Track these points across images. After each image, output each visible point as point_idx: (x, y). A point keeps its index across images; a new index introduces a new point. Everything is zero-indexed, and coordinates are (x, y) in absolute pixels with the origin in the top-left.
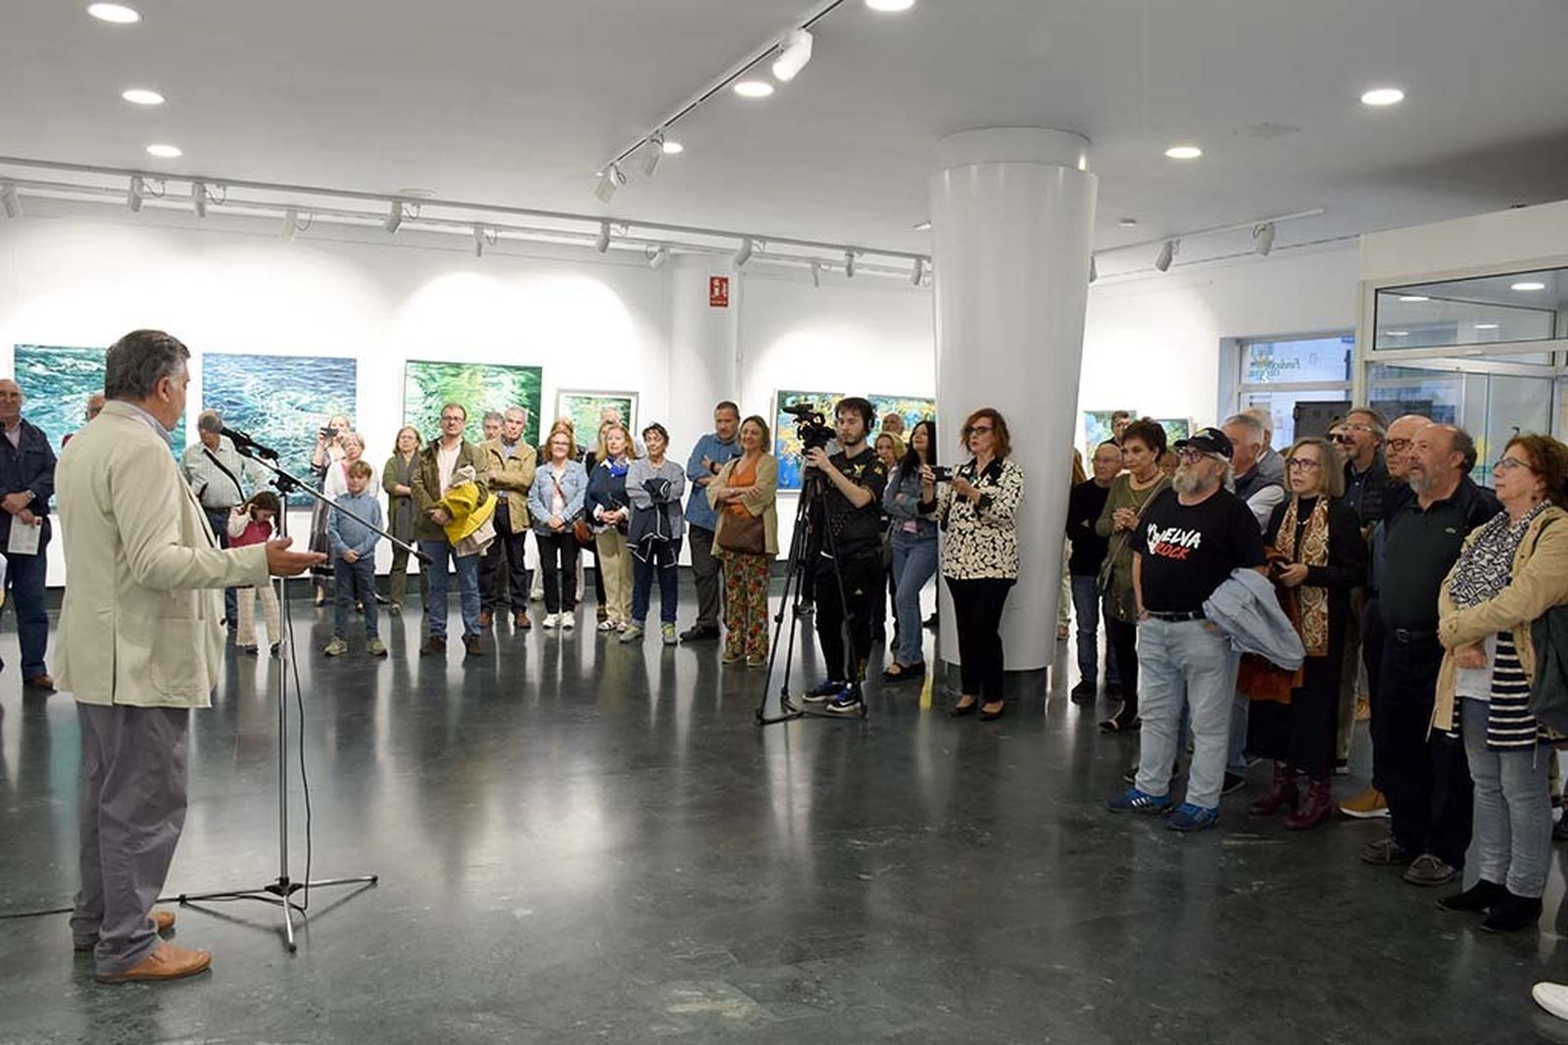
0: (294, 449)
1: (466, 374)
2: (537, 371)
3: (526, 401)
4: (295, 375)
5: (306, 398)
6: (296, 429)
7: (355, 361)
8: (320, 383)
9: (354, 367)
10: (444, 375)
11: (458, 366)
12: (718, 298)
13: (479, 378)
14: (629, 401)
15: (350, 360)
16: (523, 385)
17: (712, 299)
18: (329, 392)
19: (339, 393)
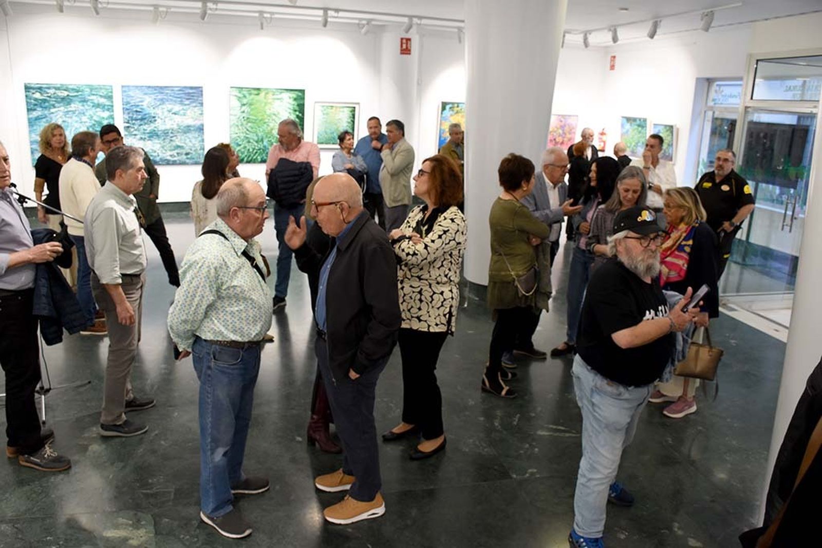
0: (171, 135)
1: (263, 94)
2: (303, 91)
3: (297, 108)
4: (170, 96)
5: (177, 108)
6: (173, 125)
7: (201, 87)
8: (184, 100)
9: (202, 91)
10: (250, 94)
11: (258, 89)
12: (405, 49)
13: (270, 96)
14: (354, 108)
15: (200, 87)
16: (295, 99)
17: (402, 50)
18: (188, 105)
19: (194, 105)
